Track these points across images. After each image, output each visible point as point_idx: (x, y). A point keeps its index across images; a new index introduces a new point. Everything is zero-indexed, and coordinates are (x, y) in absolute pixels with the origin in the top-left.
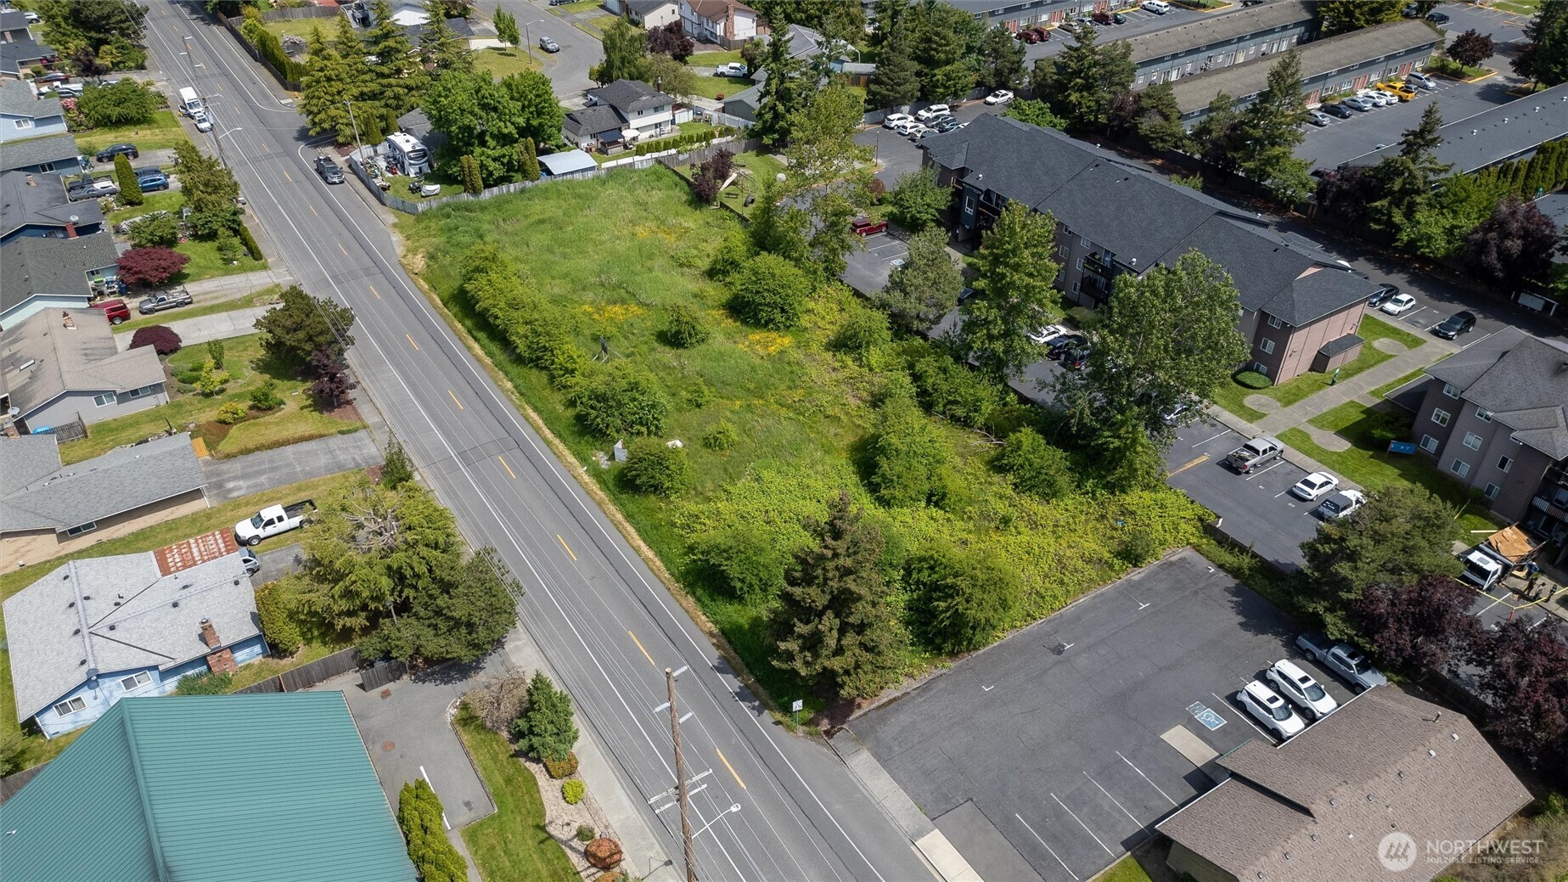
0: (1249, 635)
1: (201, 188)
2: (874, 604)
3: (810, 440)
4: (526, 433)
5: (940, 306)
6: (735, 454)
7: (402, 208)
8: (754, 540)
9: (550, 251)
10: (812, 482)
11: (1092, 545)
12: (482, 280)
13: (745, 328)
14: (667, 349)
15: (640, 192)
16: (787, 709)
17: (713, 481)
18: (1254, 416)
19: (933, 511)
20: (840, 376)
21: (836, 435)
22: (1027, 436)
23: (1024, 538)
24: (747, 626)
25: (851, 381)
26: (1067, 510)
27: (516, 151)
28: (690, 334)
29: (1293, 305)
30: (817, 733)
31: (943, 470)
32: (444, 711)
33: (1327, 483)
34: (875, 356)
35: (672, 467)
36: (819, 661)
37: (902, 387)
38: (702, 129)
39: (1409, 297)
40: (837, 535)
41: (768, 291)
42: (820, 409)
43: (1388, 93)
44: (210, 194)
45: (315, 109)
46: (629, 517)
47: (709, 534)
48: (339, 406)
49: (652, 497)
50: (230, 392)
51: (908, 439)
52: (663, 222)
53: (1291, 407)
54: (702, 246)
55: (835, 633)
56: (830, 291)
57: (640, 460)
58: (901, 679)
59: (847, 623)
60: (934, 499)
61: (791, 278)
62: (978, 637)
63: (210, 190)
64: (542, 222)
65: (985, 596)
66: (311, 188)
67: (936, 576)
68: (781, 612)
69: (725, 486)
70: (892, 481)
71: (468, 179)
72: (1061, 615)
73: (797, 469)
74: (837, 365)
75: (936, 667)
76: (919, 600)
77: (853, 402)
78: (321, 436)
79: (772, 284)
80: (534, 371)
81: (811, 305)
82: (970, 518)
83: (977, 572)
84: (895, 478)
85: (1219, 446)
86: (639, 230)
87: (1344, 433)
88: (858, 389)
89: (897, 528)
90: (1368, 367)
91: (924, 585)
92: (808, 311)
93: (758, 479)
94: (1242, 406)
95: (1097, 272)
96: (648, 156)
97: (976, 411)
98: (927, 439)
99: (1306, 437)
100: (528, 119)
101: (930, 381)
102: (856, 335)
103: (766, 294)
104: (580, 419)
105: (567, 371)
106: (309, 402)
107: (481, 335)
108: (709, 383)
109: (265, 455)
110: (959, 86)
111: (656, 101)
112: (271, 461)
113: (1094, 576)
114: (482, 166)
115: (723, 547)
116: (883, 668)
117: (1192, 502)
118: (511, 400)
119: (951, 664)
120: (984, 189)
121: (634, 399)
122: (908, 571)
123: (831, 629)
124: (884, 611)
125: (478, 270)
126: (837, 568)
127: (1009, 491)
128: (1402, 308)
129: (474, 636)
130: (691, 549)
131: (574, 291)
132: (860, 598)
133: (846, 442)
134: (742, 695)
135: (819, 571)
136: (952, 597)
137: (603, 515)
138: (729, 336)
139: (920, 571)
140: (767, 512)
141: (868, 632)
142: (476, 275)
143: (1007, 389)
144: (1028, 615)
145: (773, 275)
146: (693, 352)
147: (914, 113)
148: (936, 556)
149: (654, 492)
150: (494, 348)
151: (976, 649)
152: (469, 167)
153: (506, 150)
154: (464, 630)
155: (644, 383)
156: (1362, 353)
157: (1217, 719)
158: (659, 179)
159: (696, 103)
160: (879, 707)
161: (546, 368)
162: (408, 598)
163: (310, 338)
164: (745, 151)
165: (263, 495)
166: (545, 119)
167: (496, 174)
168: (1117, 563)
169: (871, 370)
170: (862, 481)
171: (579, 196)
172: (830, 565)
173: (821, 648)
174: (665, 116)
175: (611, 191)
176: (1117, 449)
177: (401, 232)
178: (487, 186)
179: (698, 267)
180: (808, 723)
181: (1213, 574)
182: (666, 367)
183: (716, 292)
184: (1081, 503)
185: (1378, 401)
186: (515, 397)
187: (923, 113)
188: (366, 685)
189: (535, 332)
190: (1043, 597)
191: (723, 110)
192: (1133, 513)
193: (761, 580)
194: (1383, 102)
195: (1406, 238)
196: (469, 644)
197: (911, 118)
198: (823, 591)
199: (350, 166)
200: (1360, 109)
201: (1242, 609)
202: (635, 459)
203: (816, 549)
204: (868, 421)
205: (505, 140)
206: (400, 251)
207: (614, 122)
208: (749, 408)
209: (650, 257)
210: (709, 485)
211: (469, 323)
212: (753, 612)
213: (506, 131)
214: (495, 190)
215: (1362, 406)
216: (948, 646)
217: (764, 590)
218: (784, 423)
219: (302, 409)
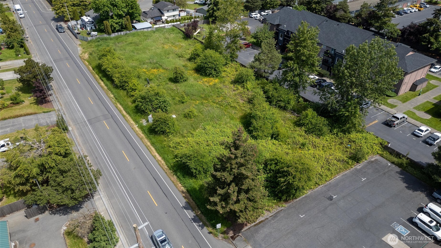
0: (411, 192)
1: (9, 30)
2: (253, 180)
3: (225, 115)
4: (116, 113)
5: (273, 68)
6: (196, 120)
7: (83, 39)
8: (201, 152)
9: (133, 51)
10: (225, 130)
11: (339, 155)
12: (105, 59)
13: (201, 77)
14: (173, 83)
15: (167, 35)
16: (214, 227)
17: (187, 130)
18: (392, 106)
19: (274, 141)
20: (236, 92)
21: (235, 113)
22: (310, 112)
23: (311, 151)
24: (198, 189)
25: (240, 94)
26: (327, 141)
27: (124, 21)
28: (181, 78)
29: (406, 65)
30: (228, 238)
31: (278, 125)
32: (61, 228)
33: (428, 130)
34: (249, 85)
35: (169, 124)
36: (229, 206)
37: (260, 95)
38: (189, 17)
39: (439, 67)
40: (237, 147)
41: (210, 62)
42: (229, 104)
43: (415, 8)
44: (13, 32)
45: (57, 9)
46: (153, 144)
47: (184, 150)
48: (45, 103)
49: (162, 136)
50: (5, 98)
51: (264, 113)
52: (174, 44)
53: (405, 103)
54: (187, 51)
55: (236, 193)
56: (232, 65)
57: (157, 121)
58: (264, 212)
59: (241, 189)
60: (274, 136)
61: (218, 58)
62: (298, 193)
63: (13, 31)
64: (131, 43)
65: (302, 176)
66: (53, 34)
67: (278, 167)
68: (211, 184)
69: (191, 132)
70: (258, 129)
71: (106, 29)
72: (330, 183)
73: (220, 125)
74: (235, 89)
75: (279, 207)
76: (271, 177)
77: (241, 102)
78: (35, 114)
79: (211, 60)
80: (122, 91)
81: (226, 69)
82: (289, 144)
83: (298, 165)
84: (259, 128)
85: (381, 117)
86: (165, 46)
87: (428, 112)
88: (243, 97)
89: (260, 147)
90: (431, 89)
91: (273, 171)
92: (224, 71)
93: (204, 129)
94: (387, 103)
95: (329, 57)
96: (170, 24)
97: (288, 104)
98: (271, 113)
99: (414, 114)
100: (128, 10)
101: (271, 93)
102: (242, 77)
103: (209, 64)
104: (136, 107)
105: (133, 90)
106: (34, 101)
107: (104, 79)
108: (188, 95)
109: (11, 120)
110: (274, 4)
111: (173, 7)
112: (13, 123)
113: (341, 167)
114: (111, 26)
115: (188, 155)
116: (257, 209)
117: (377, 137)
118: (112, 101)
119: (286, 205)
120: (286, 30)
121: (157, 99)
122: (266, 164)
123: (234, 192)
124: (257, 182)
125: (103, 55)
126: (237, 163)
127: (303, 133)
128: (437, 70)
129: (74, 194)
130: (176, 156)
131: (140, 65)
132: (247, 177)
133: (238, 116)
134: (194, 220)
135: (228, 165)
136: (286, 176)
137: (142, 144)
138: (195, 79)
139: (271, 165)
140: (207, 141)
141: (251, 192)
142: (103, 57)
143: (299, 97)
144: (316, 183)
145: (211, 57)
146: (182, 84)
147: (260, 13)
148: (278, 159)
149: (163, 134)
150: (108, 83)
151: (296, 198)
152: (106, 25)
153: (121, 20)
154: (69, 192)
155: (161, 93)
156: (427, 85)
157: (405, 230)
158: (173, 31)
159: (187, 10)
160: (255, 225)
161: (126, 89)
162: (48, 177)
163: (34, 77)
164: (203, 24)
165: (6, 135)
166: (134, 10)
167: (117, 29)
168: (350, 161)
169: (248, 90)
170: (245, 130)
171: (145, 36)
172: (234, 162)
173: (230, 200)
174: (177, 13)
175: (157, 35)
176: (348, 116)
177: (81, 47)
178: (113, 32)
179: (185, 57)
180: (224, 233)
181: (390, 166)
182: (171, 89)
183: (191, 65)
184: (332, 138)
185: (437, 101)
186: (114, 100)
187: (263, 13)
188: (28, 216)
189: (121, 75)
190: (322, 176)
191: (196, 12)
192: (354, 142)
193: (204, 169)
194: (413, 11)
195: (435, 47)
196: (71, 198)
197: (259, 14)
198: (230, 174)
199: (68, 28)
200: (406, 13)
201: (405, 180)
202: (155, 121)
203: (227, 155)
204: (247, 109)
205: (120, 16)
206: (80, 52)
207: (159, 14)
208: (202, 103)
209: (168, 54)
210: (185, 131)
211: (100, 75)
212: (200, 182)
213: (120, 13)
214: (116, 34)
215: (432, 103)
216: (284, 198)
217: (205, 173)
218: (215, 109)
219: (31, 104)
